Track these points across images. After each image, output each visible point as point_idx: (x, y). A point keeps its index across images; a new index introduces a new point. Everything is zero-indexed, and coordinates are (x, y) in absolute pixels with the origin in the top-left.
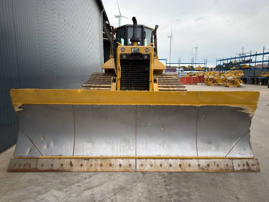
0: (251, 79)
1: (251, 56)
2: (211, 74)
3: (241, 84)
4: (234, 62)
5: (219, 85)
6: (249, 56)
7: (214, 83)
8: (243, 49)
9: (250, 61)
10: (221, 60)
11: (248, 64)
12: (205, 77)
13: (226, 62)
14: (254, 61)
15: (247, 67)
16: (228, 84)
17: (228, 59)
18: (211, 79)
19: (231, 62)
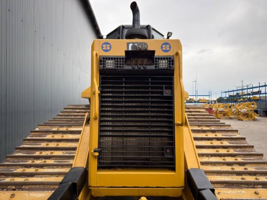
0: (264, 111)
1: (260, 87)
2: (220, 106)
3: (256, 117)
4: (241, 94)
5: (231, 118)
6: (257, 87)
7: (224, 116)
8: (242, 82)
9: (259, 92)
10: (226, 92)
11: (258, 96)
12: (214, 109)
13: (232, 94)
14: (264, 92)
15: (256, 98)
16: (241, 117)
17: (233, 91)
18: (221, 112)
19: (238, 94)
